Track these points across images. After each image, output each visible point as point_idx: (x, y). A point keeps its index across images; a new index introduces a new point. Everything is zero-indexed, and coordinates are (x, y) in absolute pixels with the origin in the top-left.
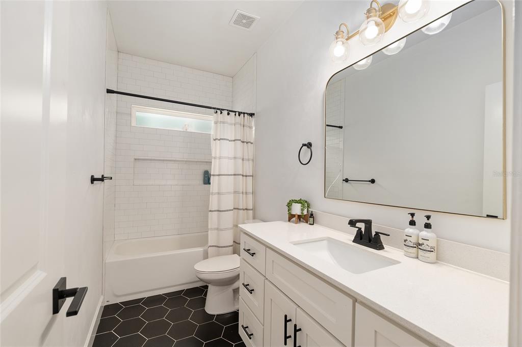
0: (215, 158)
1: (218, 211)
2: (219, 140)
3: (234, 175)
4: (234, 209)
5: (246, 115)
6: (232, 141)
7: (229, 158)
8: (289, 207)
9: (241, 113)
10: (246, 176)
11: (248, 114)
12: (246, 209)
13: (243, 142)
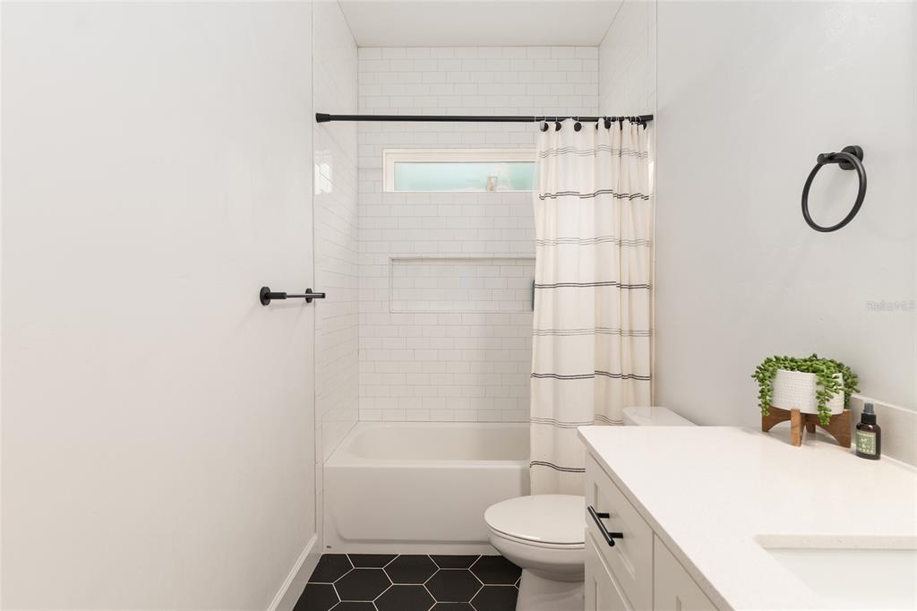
0: (543, 243)
1: (554, 376)
2: (554, 197)
3: (597, 284)
4: (598, 373)
5: (626, 123)
6: (588, 196)
7: (581, 241)
8: (762, 381)
9: (614, 119)
10: (630, 287)
11: (632, 120)
12: (633, 376)
13: (620, 196)
